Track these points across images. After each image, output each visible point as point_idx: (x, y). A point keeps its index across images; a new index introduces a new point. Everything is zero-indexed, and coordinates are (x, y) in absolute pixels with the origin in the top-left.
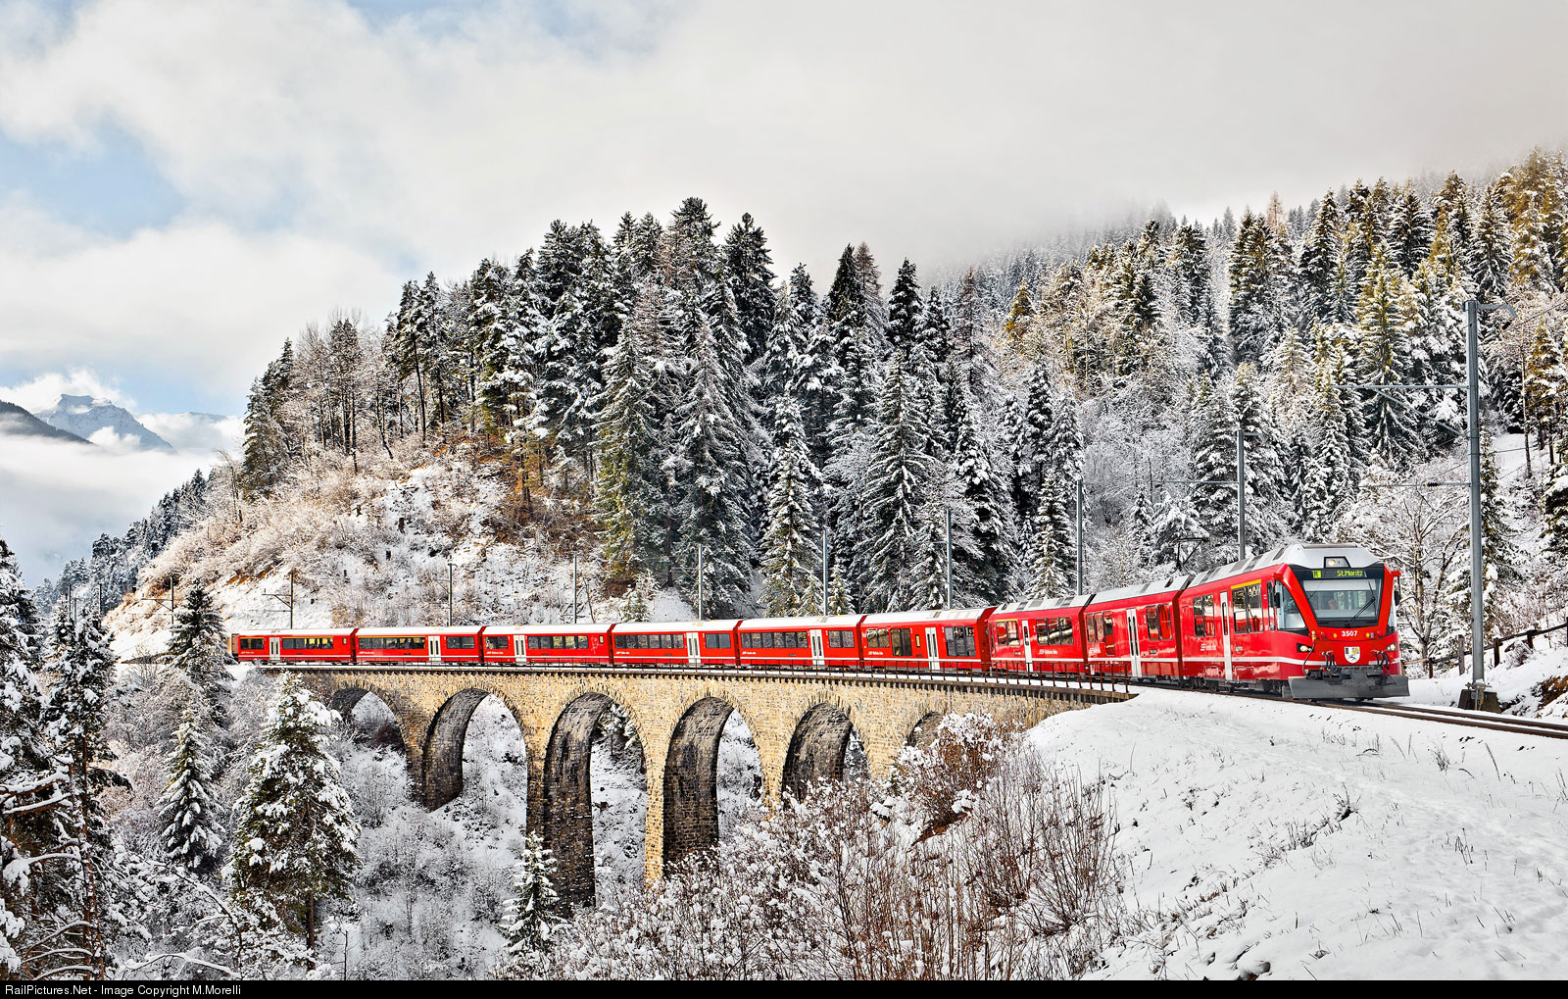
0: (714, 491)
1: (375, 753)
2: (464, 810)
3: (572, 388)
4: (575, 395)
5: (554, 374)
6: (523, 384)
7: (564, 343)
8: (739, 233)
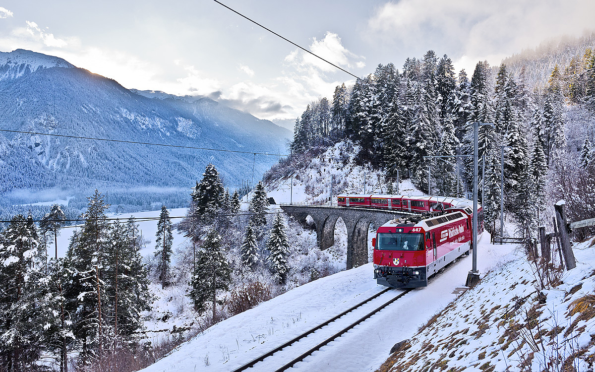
0: (422, 147)
1: (309, 232)
2: (333, 250)
3: (380, 116)
4: (381, 118)
5: (375, 112)
6: (364, 116)
7: (378, 102)
8: (442, 61)
